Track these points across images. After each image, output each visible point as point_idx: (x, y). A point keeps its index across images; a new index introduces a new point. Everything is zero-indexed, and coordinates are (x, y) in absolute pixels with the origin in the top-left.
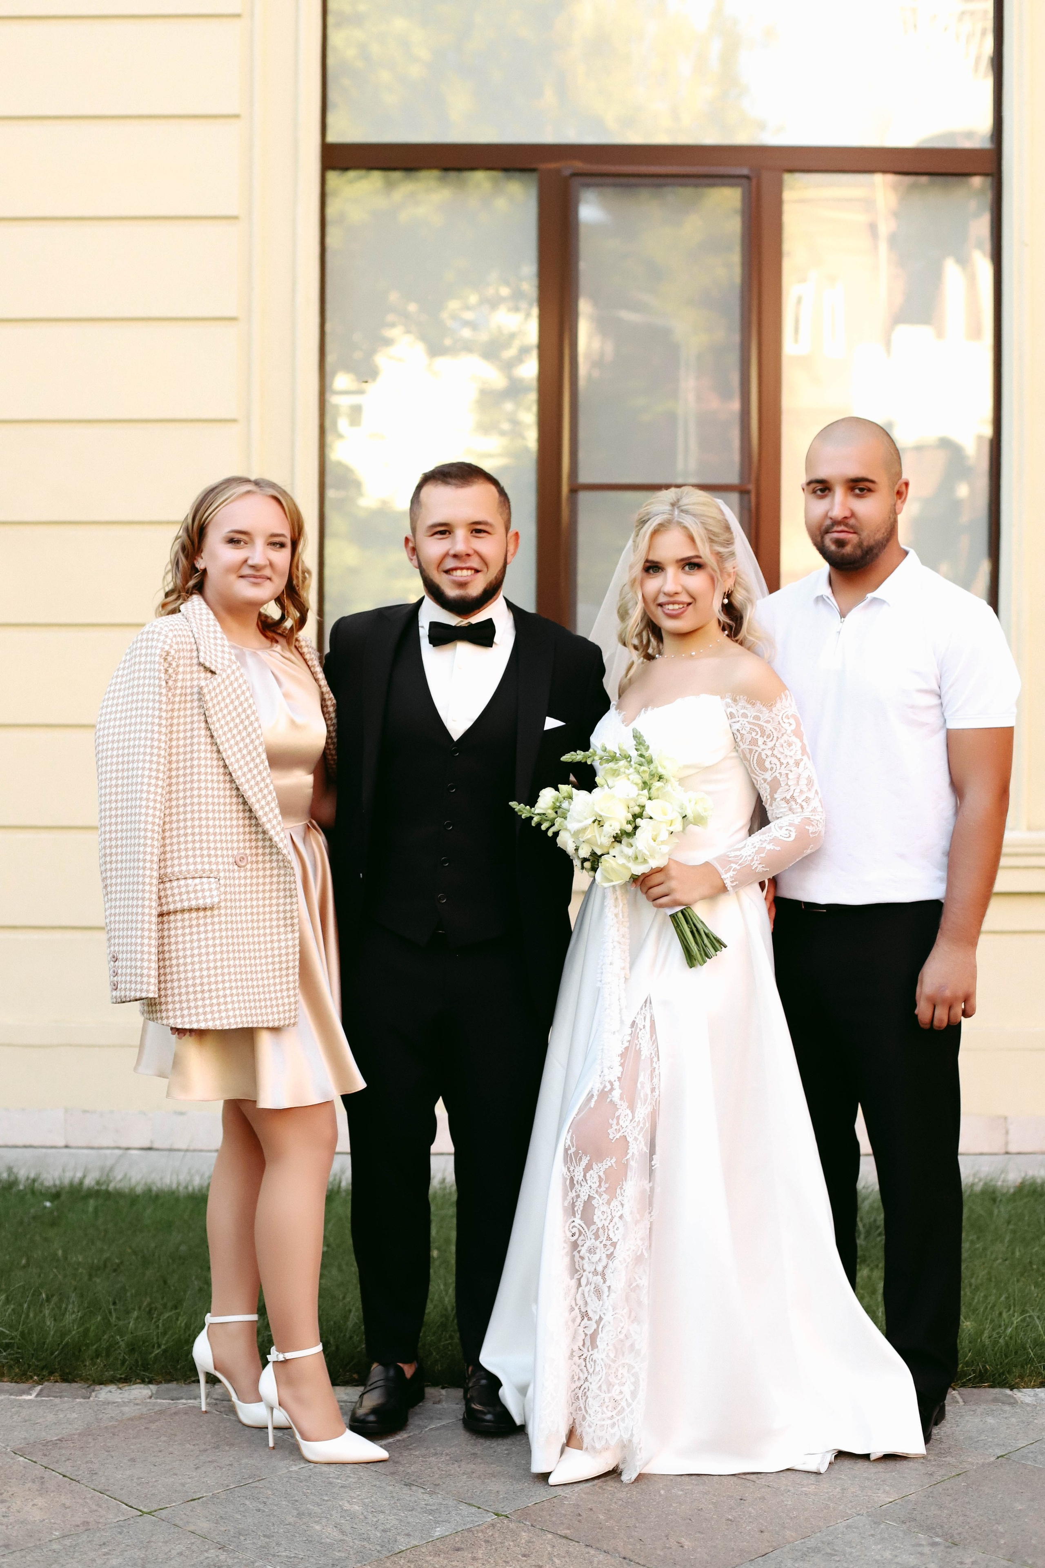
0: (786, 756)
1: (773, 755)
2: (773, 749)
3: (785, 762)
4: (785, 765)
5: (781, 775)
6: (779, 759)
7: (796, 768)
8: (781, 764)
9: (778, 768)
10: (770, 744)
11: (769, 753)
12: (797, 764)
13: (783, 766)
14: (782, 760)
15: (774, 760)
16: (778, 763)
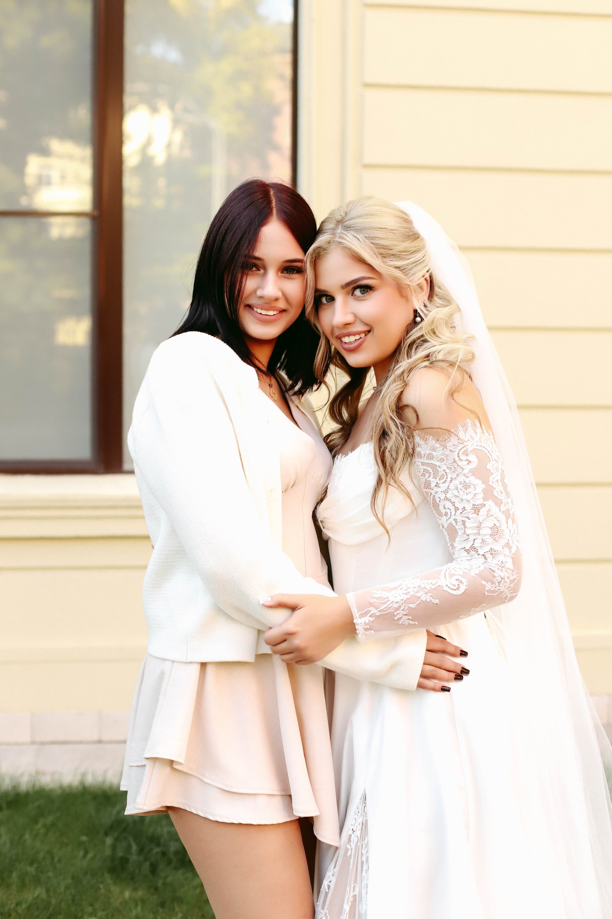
0: (462, 500)
1: (446, 499)
2: (446, 492)
3: (460, 507)
4: (461, 511)
5: (456, 523)
6: (453, 504)
7: (475, 515)
8: (457, 509)
9: (453, 513)
10: (444, 487)
11: (443, 496)
12: (476, 509)
13: (459, 512)
14: (457, 505)
15: (448, 505)
16: (452, 508)
